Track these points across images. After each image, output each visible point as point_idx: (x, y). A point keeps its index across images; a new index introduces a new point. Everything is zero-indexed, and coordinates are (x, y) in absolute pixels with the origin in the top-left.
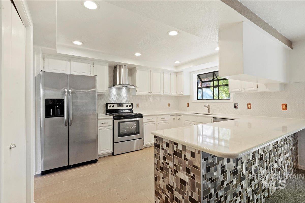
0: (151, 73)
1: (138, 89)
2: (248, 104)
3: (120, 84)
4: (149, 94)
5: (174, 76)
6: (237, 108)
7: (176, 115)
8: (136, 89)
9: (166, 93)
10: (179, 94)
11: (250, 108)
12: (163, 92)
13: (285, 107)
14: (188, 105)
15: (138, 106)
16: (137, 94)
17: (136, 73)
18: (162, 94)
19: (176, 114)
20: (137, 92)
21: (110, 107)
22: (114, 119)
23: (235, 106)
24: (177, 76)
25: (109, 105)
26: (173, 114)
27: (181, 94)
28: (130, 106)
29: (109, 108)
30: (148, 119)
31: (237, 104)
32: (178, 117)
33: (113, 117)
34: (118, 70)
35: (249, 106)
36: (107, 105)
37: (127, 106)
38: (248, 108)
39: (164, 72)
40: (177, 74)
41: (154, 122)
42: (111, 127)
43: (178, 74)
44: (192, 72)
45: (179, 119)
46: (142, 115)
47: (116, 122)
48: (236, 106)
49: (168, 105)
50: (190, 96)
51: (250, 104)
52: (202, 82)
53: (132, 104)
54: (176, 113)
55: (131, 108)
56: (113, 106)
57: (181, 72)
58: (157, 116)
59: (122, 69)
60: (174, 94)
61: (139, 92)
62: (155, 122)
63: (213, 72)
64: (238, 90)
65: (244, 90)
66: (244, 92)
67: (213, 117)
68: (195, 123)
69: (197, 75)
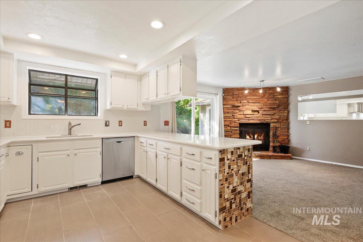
2: (119, 121)
6: (108, 126)
11: (121, 125)
13: (145, 123)
19: (9, 143)
23: (106, 124)
31: (109, 121)
32: (15, 149)
35: (120, 123)
38: (119, 126)
44: (23, 61)
45: (18, 154)
48: (108, 123)
50: (17, 106)
51: (121, 121)
52: (31, 84)
63: (66, 76)
64: (121, 106)
65: (127, 107)
66: (126, 109)
67: (102, 138)
68: (68, 152)
69: (28, 70)
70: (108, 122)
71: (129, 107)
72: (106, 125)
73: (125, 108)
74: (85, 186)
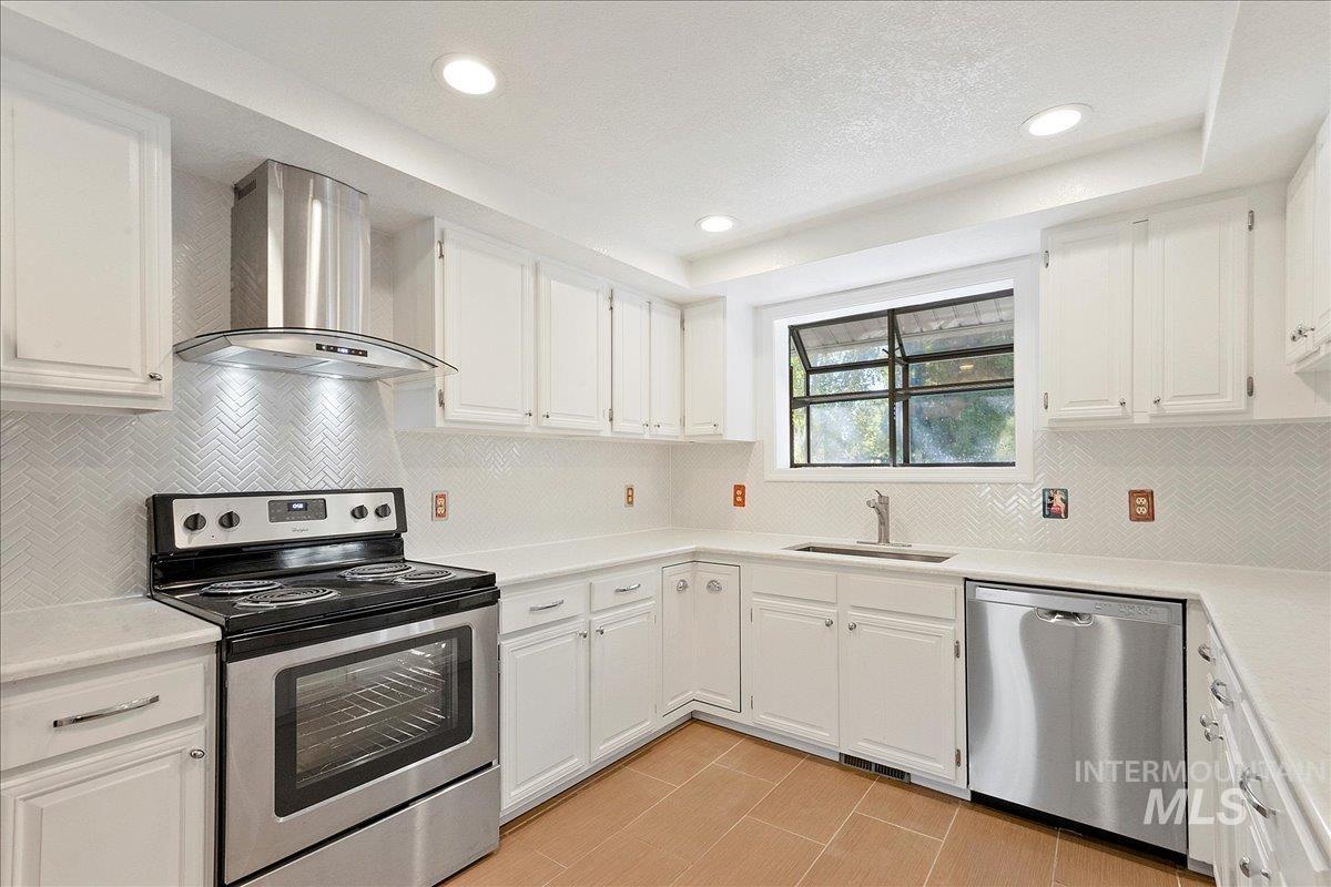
0: (543, 280)
1: (451, 384)
2: (1132, 493)
3: (292, 327)
4: (530, 427)
5: (666, 322)
6: (1058, 516)
7: (695, 558)
8: (438, 387)
9: (628, 425)
10: (697, 429)
11: (1150, 517)
12: (611, 420)
14: (743, 496)
15: (440, 505)
16: (439, 423)
17: (437, 261)
18: (607, 433)
19: (694, 553)
20: (442, 404)
21: (194, 523)
22: (227, 651)
23: (1050, 505)
24: (682, 322)
25: (180, 512)
26: (677, 556)
27: (709, 429)
28: (382, 512)
29: (183, 540)
30: (532, 609)
32: (706, 574)
33: (215, 633)
34: (275, 206)
35: (1142, 505)
36: (160, 508)
37: (359, 513)
38: (1135, 517)
39: (615, 292)
40: (683, 309)
41: (569, 626)
42: (200, 736)
43: (687, 312)
44: (767, 306)
45: (713, 586)
46: (489, 580)
47: (256, 677)
49: (624, 496)
50: (754, 443)
51: (1149, 495)
52: (810, 371)
53: (399, 494)
54: (692, 547)
55: (389, 524)
56: (230, 515)
57: (714, 302)
58: (591, 580)
59: (316, 211)
60: (669, 431)
61: (454, 410)
62: (580, 626)
63: (892, 313)
64: (1113, 408)
65: (1153, 409)
66: (1147, 421)
67: (966, 579)
68: (830, 612)
69: (788, 330)
70: (1058, 498)
71: (1170, 406)
72: (1050, 511)
73: (1141, 419)
74: (896, 776)
